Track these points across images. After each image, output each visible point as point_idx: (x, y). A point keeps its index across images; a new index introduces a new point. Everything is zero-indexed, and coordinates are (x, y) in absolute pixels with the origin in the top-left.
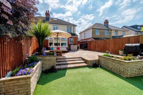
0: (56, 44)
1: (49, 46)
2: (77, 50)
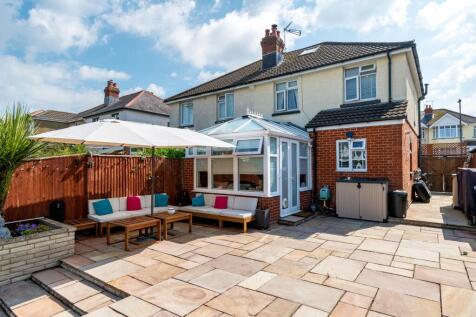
0: (218, 180)
1: (196, 189)
2: (385, 222)
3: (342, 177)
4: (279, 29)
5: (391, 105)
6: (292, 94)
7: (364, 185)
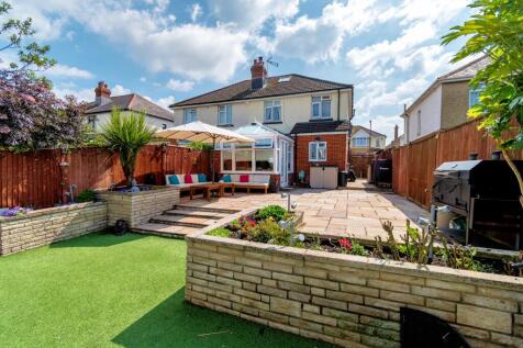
0: (240, 165)
1: (222, 171)
2: (337, 189)
3: (313, 164)
4: (264, 60)
5: (339, 122)
6: (277, 110)
7: (326, 169)
